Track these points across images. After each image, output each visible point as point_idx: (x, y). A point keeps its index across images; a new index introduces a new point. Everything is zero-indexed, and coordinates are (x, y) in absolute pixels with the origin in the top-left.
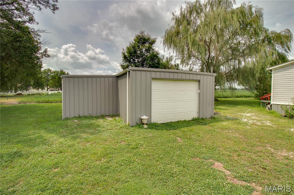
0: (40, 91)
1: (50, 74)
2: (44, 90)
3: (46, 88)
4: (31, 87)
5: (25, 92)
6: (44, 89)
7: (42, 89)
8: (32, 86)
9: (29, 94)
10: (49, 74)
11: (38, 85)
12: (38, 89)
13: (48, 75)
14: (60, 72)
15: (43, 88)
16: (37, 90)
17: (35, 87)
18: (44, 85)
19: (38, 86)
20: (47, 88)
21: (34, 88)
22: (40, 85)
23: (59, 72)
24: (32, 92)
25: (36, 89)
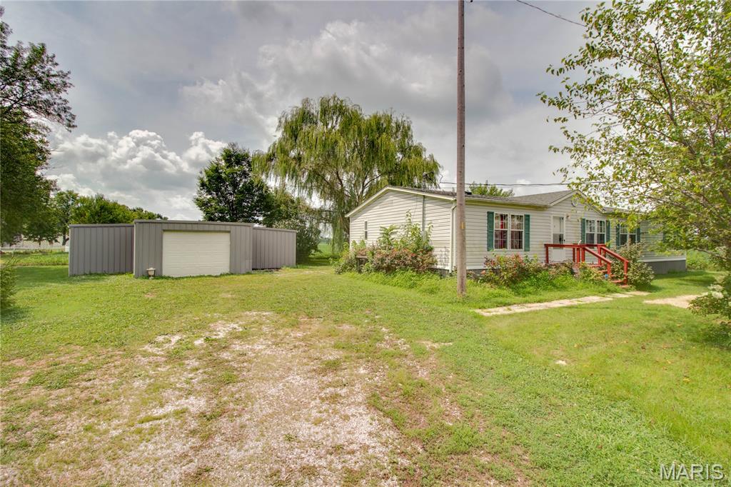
0: (45, 245)
1: (72, 204)
2: (55, 244)
3: (60, 239)
4: (23, 236)
5: (7, 247)
6: (56, 241)
7: (49, 241)
8: (26, 235)
9: (17, 251)
10: (70, 203)
11: (42, 232)
12: (40, 240)
13: (68, 206)
14: (97, 200)
15: (52, 240)
16: (36, 244)
17: (32, 237)
18: (55, 232)
19: (40, 234)
20: (64, 237)
21: (29, 239)
22: (44, 232)
23: (92, 200)
24: (24, 248)
25: (35, 241)
